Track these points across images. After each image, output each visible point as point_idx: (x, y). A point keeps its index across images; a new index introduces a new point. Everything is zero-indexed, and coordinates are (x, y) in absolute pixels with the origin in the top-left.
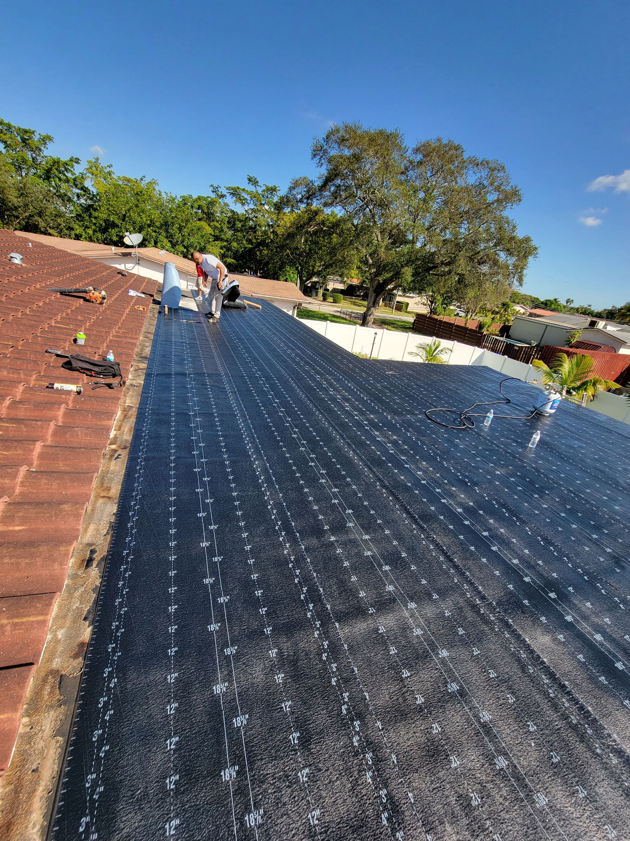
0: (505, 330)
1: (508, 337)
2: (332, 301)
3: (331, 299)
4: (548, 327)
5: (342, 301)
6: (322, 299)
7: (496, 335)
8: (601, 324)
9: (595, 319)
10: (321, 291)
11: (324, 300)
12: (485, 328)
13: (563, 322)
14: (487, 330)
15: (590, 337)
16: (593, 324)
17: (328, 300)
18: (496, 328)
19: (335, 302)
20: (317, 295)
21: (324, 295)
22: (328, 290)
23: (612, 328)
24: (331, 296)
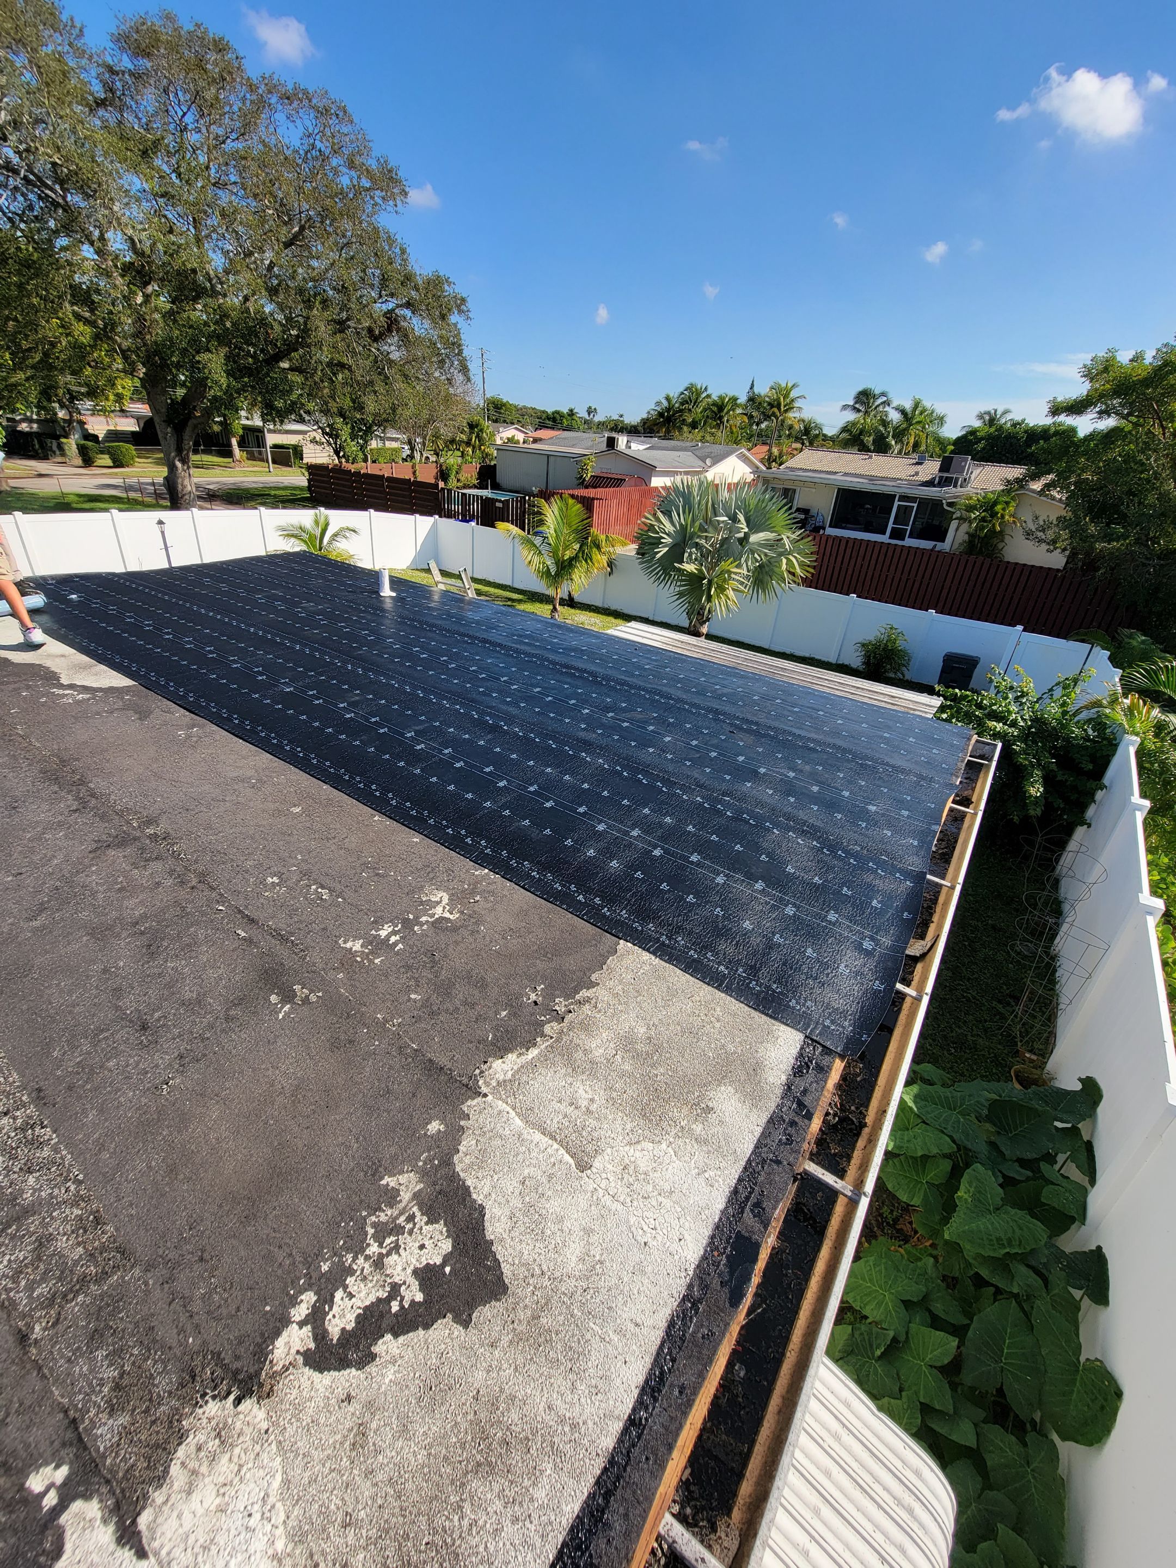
0: (487, 475)
1: (496, 487)
2: (109, 463)
3: (106, 460)
4: (551, 459)
5: (137, 460)
6: (79, 461)
7: (475, 487)
8: (622, 441)
9: (614, 435)
10: (71, 443)
11: (88, 462)
12: (452, 476)
13: (573, 446)
14: (458, 480)
15: (611, 467)
16: (611, 443)
17: (99, 462)
18: (470, 473)
19: (118, 463)
20: (63, 453)
21: (83, 451)
22: (94, 438)
23: (638, 447)
24: (102, 452)
